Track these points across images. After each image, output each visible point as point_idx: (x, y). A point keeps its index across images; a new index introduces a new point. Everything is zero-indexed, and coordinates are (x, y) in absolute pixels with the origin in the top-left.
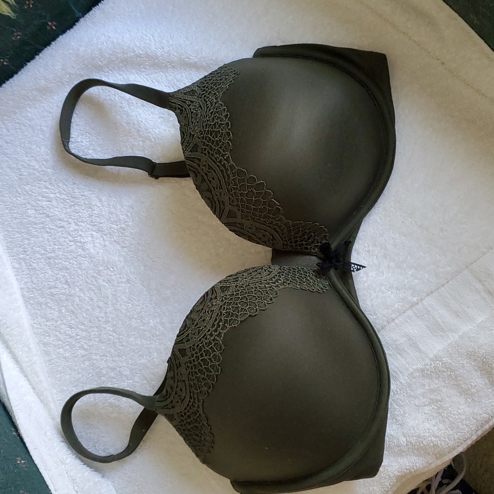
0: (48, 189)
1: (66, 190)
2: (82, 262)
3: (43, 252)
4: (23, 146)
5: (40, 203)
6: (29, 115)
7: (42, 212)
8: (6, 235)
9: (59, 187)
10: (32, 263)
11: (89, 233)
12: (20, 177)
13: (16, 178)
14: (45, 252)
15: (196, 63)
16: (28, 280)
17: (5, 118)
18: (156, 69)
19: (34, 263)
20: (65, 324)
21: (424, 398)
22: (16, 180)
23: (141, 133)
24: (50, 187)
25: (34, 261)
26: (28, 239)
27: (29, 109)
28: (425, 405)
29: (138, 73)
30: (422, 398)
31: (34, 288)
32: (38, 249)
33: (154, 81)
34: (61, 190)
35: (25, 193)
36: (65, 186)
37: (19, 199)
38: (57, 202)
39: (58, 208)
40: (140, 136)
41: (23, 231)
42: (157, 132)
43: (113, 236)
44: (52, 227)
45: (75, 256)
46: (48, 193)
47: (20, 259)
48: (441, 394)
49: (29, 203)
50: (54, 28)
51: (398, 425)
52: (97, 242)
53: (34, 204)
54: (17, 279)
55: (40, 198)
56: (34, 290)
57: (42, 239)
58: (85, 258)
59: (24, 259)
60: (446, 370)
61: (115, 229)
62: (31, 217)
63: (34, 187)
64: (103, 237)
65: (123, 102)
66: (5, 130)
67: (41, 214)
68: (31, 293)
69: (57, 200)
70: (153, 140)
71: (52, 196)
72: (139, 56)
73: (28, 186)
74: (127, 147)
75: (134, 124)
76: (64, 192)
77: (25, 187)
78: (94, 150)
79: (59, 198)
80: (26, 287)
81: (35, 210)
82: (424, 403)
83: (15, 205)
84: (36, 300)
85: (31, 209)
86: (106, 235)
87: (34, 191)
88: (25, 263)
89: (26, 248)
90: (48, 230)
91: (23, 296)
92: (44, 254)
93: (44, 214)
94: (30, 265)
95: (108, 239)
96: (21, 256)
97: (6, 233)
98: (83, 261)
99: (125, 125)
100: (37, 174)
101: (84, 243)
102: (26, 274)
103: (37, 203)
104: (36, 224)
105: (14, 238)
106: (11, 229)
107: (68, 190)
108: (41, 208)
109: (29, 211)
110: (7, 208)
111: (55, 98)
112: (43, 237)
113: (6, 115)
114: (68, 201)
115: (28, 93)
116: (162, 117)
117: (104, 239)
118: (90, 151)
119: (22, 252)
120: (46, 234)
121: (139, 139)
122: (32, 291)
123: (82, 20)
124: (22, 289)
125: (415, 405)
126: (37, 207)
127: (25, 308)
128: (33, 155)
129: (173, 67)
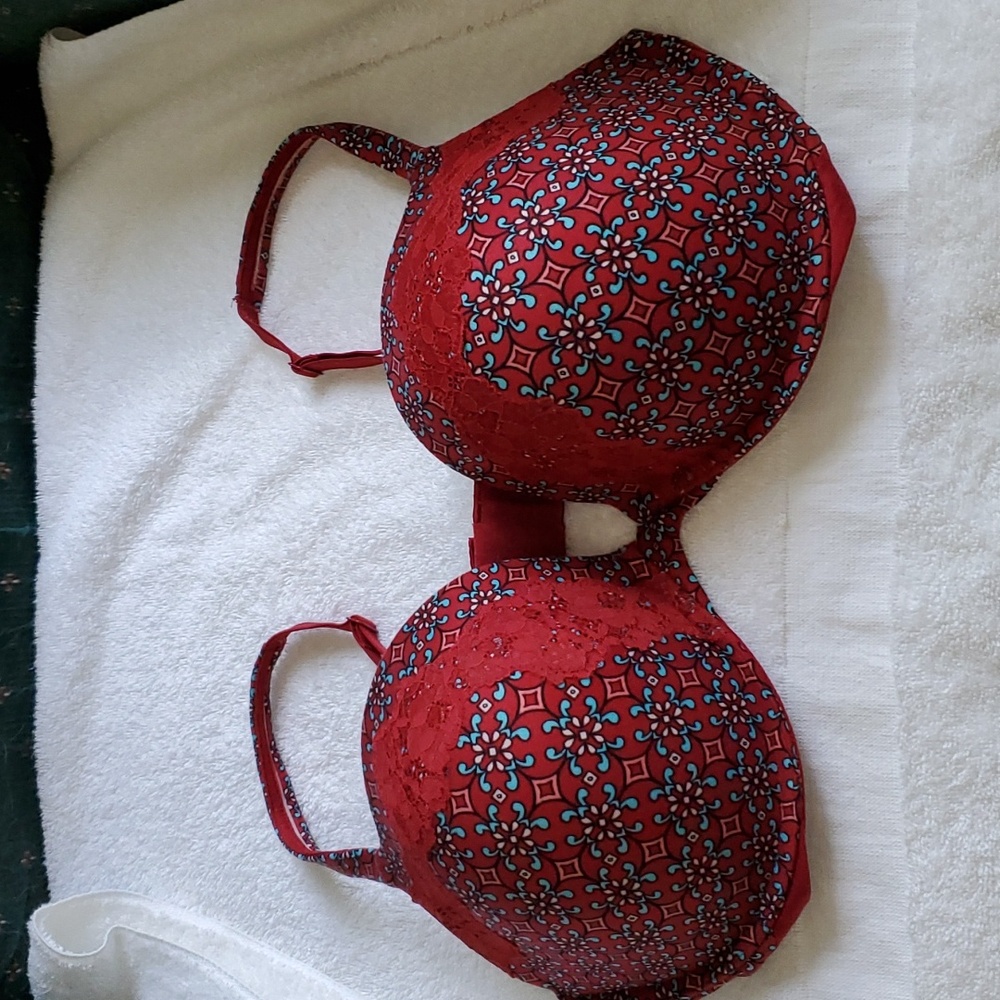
0: (211, 790)
1: (230, 765)
2: (339, 836)
3: (288, 883)
4: (132, 773)
5: (221, 820)
6: (100, 723)
7: (234, 831)
8: (227, 914)
9: (219, 771)
10: (292, 915)
11: (309, 786)
12: (167, 816)
13: (164, 824)
14: (290, 879)
15: (200, 413)
16: (309, 944)
17: (80, 762)
18: (170, 481)
19: (292, 911)
20: (409, 951)
21: (967, 469)
22: (168, 826)
23: (233, 580)
24: (210, 785)
25: (290, 909)
26: (255, 888)
27: (93, 718)
28: (983, 478)
29: (157, 513)
30: (964, 472)
31: (328, 945)
32: (278, 886)
33: (183, 497)
34: (224, 773)
35: (193, 830)
36: (224, 762)
37: (195, 847)
38: (237, 795)
39: (245, 801)
40: (236, 584)
41: (239, 884)
42: (248, 554)
43: (338, 755)
44: (264, 836)
45: (326, 839)
46: (217, 797)
47: (274, 926)
48: (984, 436)
49: (210, 838)
50: (15, 581)
51: (977, 551)
52: (329, 788)
53: (216, 830)
54: (298, 959)
55: (215, 814)
56: (330, 948)
57: (268, 867)
58: (338, 828)
59: (278, 922)
60: (943, 393)
61: (330, 742)
62: (229, 853)
63: (195, 811)
64: (328, 772)
65: (177, 568)
66: (96, 779)
67: (235, 834)
68: (332, 956)
69: (234, 792)
70: (253, 570)
71: (224, 795)
72: (134, 490)
73: (188, 816)
74: (236, 618)
75: (214, 579)
76: (231, 771)
77: (185, 823)
78: (207, 672)
79: (232, 786)
80: (318, 956)
81: (226, 837)
82: (976, 477)
83: (199, 860)
84: (347, 960)
85: (219, 842)
86: (328, 764)
87: (200, 814)
88: (285, 924)
89: (264, 904)
90: (263, 845)
91: (328, 973)
92: (291, 883)
93: (238, 829)
94: (293, 919)
95: (337, 765)
96: (271, 921)
97: (226, 911)
98: (340, 832)
99: (207, 593)
100: (181, 787)
101: (317, 807)
102: (302, 938)
103: (219, 826)
104: (242, 855)
105: (240, 907)
106: (226, 900)
107: (231, 762)
108: (229, 825)
109: (220, 847)
110: (195, 877)
111: (106, 664)
112: (268, 863)
113: (78, 758)
114: (246, 776)
115: (69, 699)
116: (235, 529)
117: (333, 773)
118: (204, 679)
119: (266, 914)
120: (268, 854)
121: (238, 589)
122: (330, 953)
123: (40, 532)
124: (316, 965)
125: (965, 494)
126: (223, 830)
127: (345, 987)
128: (153, 769)
129: (185, 451)
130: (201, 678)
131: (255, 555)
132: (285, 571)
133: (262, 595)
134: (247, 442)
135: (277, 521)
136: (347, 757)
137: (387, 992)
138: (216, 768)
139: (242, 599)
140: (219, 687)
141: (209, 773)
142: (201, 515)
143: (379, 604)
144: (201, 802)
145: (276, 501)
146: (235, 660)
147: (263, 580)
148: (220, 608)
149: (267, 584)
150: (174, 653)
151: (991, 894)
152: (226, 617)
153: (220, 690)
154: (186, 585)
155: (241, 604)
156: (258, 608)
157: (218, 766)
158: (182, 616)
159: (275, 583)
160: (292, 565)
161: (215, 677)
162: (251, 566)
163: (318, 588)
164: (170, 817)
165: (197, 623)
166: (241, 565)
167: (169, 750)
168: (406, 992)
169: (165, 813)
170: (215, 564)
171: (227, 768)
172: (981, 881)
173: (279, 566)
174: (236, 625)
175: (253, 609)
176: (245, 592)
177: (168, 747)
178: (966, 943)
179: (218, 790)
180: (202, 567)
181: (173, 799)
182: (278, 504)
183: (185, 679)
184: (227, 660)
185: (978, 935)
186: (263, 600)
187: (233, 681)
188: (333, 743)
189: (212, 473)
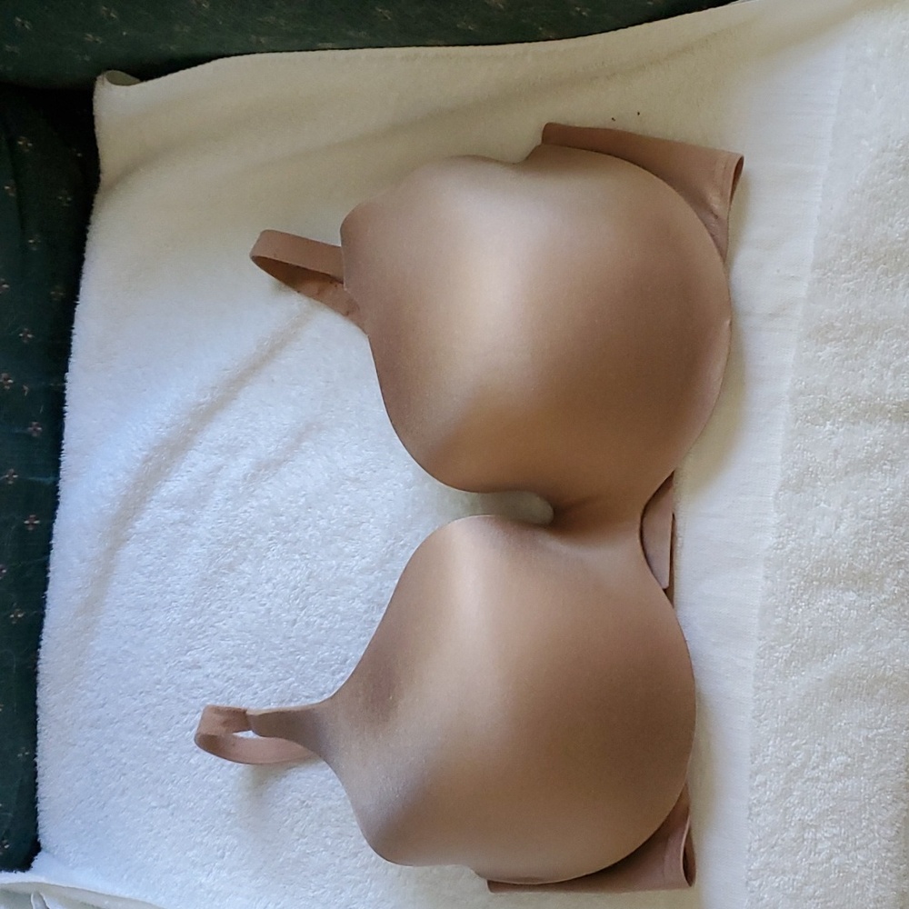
130: (189, 620)
131: (247, 524)
132: (271, 539)
133: (250, 557)
134: (249, 430)
135: (268, 497)
136: (307, 697)
137: (322, 890)
138: (193, 695)
139: (232, 559)
140: (203, 629)
141: (187, 698)
142: (205, 486)
143: (346, 574)
144: (177, 723)
145: (269, 481)
146: (219, 608)
147: (252, 544)
148: (210, 564)
149: (255, 548)
150: (168, 597)
151: (813, 853)
152: (215, 573)
153: (205, 631)
154: (185, 542)
155: (231, 563)
156: (246, 567)
157: (195, 693)
158: (179, 567)
159: (261, 548)
160: (278, 534)
161: (200, 621)
162: (243, 532)
163: (297, 557)
164: (150, 733)
165: (190, 574)
166: (233, 531)
167: (155, 677)
168: (338, 891)
169: (146, 728)
170: (210, 527)
171: (204, 696)
172: (805, 843)
173: (267, 534)
174: (223, 579)
175: (241, 567)
176: (235, 553)
177: (154, 674)
178: (791, 889)
179: (192, 713)
180: (201, 529)
181: (154, 717)
182: (271, 483)
183: (175, 619)
184: (213, 607)
185: (799, 885)
186: (251, 561)
187: (216, 624)
188: (296, 684)
189: (216, 452)
